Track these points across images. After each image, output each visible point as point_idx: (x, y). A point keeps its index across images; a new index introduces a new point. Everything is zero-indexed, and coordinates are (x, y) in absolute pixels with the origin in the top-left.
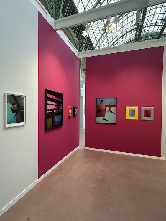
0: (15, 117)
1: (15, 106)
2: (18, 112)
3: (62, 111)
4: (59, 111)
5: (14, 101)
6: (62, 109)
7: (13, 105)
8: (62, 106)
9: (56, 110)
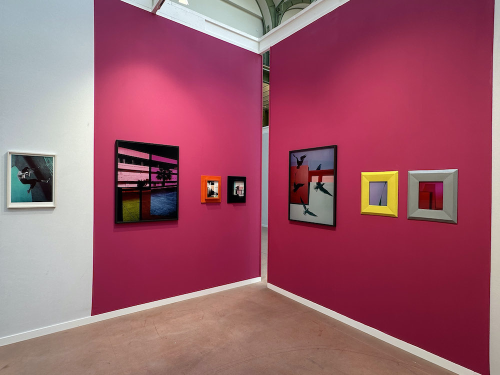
0: (29, 191)
1: (30, 173)
2: (37, 183)
3: (178, 185)
4: (166, 184)
5: (27, 165)
6: (177, 182)
7: (23, 171)
8: (177, 174)
9: (155, 183)
